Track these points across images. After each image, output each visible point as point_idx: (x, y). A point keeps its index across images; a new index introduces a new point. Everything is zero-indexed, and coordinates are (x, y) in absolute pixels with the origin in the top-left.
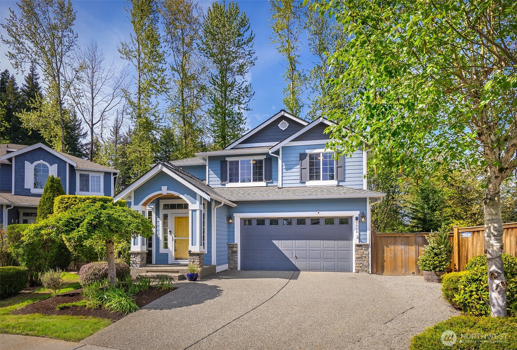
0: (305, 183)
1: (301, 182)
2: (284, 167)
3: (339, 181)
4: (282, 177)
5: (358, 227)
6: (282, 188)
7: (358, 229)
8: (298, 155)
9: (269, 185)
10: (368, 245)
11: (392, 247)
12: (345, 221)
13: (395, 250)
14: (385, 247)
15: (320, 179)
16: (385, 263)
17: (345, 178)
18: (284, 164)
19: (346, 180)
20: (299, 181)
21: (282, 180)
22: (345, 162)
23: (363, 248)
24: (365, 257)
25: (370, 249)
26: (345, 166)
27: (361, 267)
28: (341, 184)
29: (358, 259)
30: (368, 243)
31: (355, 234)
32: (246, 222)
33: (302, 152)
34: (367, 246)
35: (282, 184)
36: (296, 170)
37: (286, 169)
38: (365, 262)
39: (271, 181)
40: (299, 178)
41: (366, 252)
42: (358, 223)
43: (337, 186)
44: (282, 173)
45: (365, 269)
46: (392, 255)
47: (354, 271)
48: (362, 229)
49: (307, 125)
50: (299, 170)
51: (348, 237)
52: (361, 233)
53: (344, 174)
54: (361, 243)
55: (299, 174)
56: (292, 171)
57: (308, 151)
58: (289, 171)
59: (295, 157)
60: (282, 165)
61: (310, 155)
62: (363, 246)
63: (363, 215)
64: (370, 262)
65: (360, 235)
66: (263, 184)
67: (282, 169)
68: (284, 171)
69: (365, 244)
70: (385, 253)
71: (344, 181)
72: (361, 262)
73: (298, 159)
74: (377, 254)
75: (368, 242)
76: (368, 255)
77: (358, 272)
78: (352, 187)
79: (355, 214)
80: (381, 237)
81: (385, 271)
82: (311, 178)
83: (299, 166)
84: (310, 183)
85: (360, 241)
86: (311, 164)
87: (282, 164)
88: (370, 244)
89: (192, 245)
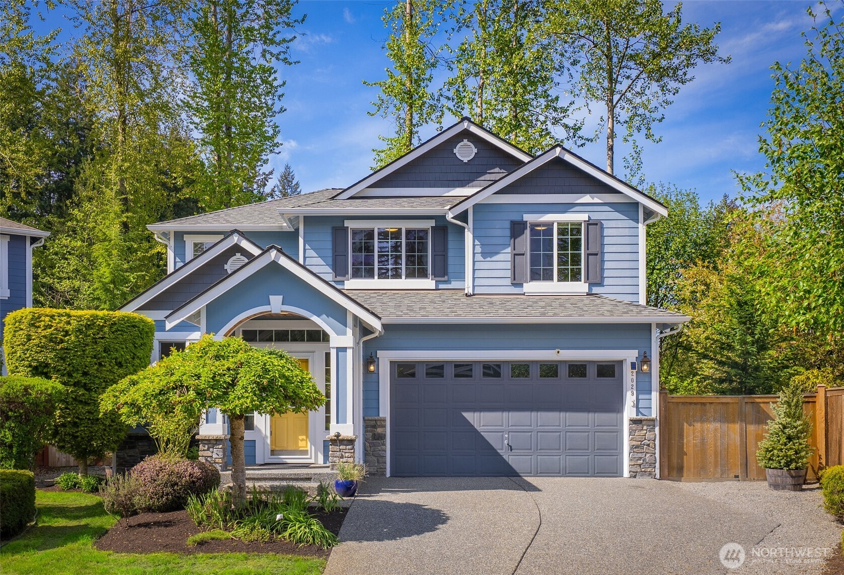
0: (521, 285)
1: (514, 285)
2: (478, 249)
3: (591, 285)
4: (474, 270)
5: (634, 383)
6: (474, 295)
7: (635, 387)
8: (507, 225)
9: (441, 286)
10: (653, 420)
11: (698, 425)
12: (609, 370)
13: (702, 431)
14: (685, 424)
15: (551, 279)
16: (685, 457)
17: (602, 278)
18: (477, 242)
19: (606, 282)
20: (508, 282)
21: (474, 278)
22: (602, 245)
23: (645, 428)
24: (648, 445)
25: (657, 429)
26: (603, 253)
27: (640, 465)
28: (595, 290)
29: (635, 450)
30: (654, 416)
31: (630, 398)
32: (403, 370)
33: (516, 217)
34: (652, 423)
35: (474, 286)
36: (505, 255)
37: (485, 254)
38: (648, 455)
39: (446, 278)
40: (509, 274)
41: (649, 435)
42: (635, 374)
43: (588, 294)
44: (474, 262)
45: (649, 470)
46: (698, 441)
47: (626, 474)
48: (643, 389)
49: (529, 162)
50: (509, 257)
51: (616, 406)
52: (641, 397)
53: (602, 270)
54: (640, 417)
55: (509, 265)
56: (494, 258)
57: (529, 218)
58: (489, 259)
59: (502, 229)
60: (474, 246)
61: (534, 225)
62: (644, 423)
63: (645, 359)
64: (657, 455)
65: (638, 400)
66: (428, 283)
67: (474, 254)
68: (479, 257)
69: (649, 417)
70: (685, 437)
71: (600, 284)
72: (640, 455)
73: (508, 233)
74: (670, 439)
75: (654, 414)
76: (654, 440)
77: (635, 477)
78: (619, 298)
79: (630, 355)
80: (677, 403)
81: (685, 474)
82: (535, 276)
83: (509, 250)
84: (532, 287)
85: (638, 412)
86: (535, 244)
87: (474, 242)
88: (658, 418)
89: (338, 422)
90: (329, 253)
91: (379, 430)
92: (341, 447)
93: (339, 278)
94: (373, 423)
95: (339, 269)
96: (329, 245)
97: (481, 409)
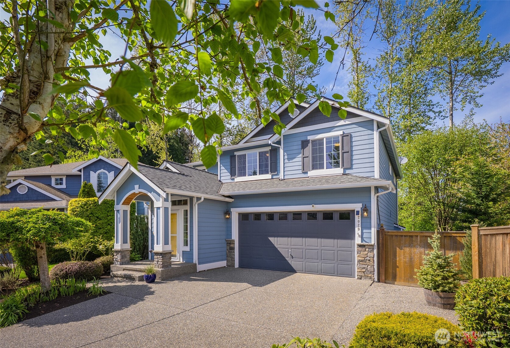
0: (306, 173)
1: (303, 173)
2: (286, 157)
3: (345, 169)
4: (284, 167)
5: (360, 223)
6: (284, 179)
7: (360, 225)
8: (300, 143)
9: (274, 177)
10: (373, 246)
11: (407, 250)
12: (347, 216)
13: (410, 254)
14: (398, 248)
15: (323, 168)
16: (397, 269)
17: (352, 165)
18: (285, 154)
19: (354, 166)
20: (300, 172)
21: (284, 171)
22: (352, 146)
23: (367, 250)
24: (369, 260)
25: (375, 251)
26: (352, 151)
27: (364, 272)
28: (348, 172)
29: (361, 263)
30: (373, 243)
31: (358, 231)
32: (244, 217)
33: (304, 139)
34: (372, 247)
35: (284, 175)
36: (299, 159)
37: (289, 159)
38: (369, 266)
39: (276, 173)
40: (301, 167)
41: (370, 254)
42: (360, 218)
43: (343, 174)
44: (284, 163)
45: (370, 275)
46: (407, 260)
47: (356, 277)
48: (366, 226)
49: (309, 107)
50: (301, 159)
51: (350, 236)
52: (364, 231)
53: (352, 160)
54: (364, 243)
55: (301, 163)
56: (294, 160)
57: (310, 138)
58: (291, 161)
59: (297, 145)
60: (284, 156)
61: (313, 141)
62: (366, 247)
63: (366, 209)
64: (376, 267)
65: (362, 233)
66: (268, 176)
67: (284, 159)
68: (286, 161)
69: (370, 244)
70: (397, 257)
71: (351, 168)
72: (364, 266)
73: (300, 147)
74: (386, 258)
75: (373, 241)
76: (373, 258)
77: (361, 279)
78: (358, 175)
79: (358, 207)
80: (392, 236)
81: (398, 279)
82: (314, 167)
83: (301, 155)
84: (312, 173)
85: (362, 240)
86: (314, 151)
87: (284, 154)
88: (376, 244)
89: (157, 244)
90: (229, 167)
91: (232, 245)
92: (158, 256)
93: (233, 177)
94: (229, 242)
95: (233, 174)
96: (229, 164)
97: (278, 236)
